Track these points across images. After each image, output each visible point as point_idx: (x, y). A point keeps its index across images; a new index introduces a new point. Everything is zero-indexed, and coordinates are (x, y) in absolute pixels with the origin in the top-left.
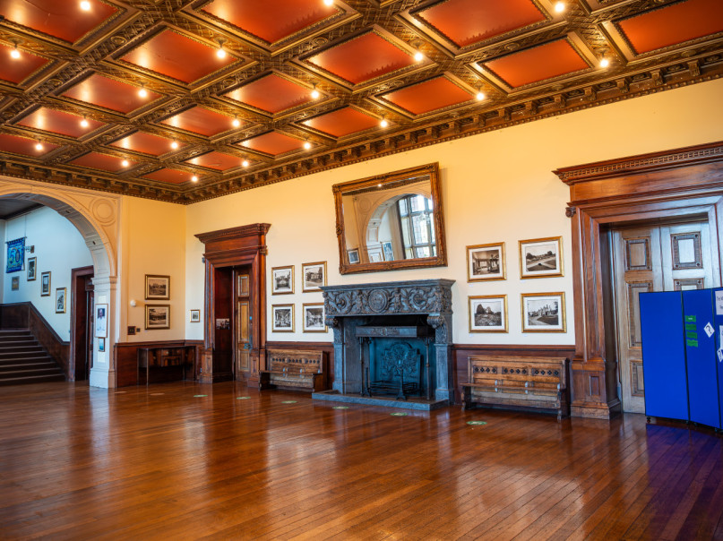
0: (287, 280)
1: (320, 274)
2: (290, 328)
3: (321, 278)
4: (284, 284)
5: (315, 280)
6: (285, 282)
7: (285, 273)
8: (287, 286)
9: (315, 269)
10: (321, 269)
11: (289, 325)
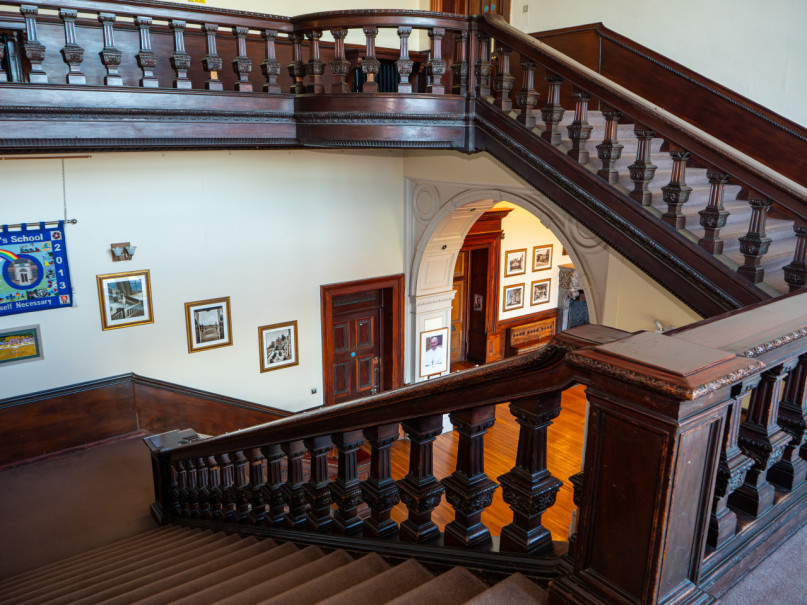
0: (520, 262)
1: (547, 255)
2: (520, 305)
3: (547, 259)
4: (517, 265)
5: (543, 261)
6: (517, 264)
7: (518, 256)
8: (519, 267)
9: (543, 251)
10: (548, 251)
11: (519, 302)
